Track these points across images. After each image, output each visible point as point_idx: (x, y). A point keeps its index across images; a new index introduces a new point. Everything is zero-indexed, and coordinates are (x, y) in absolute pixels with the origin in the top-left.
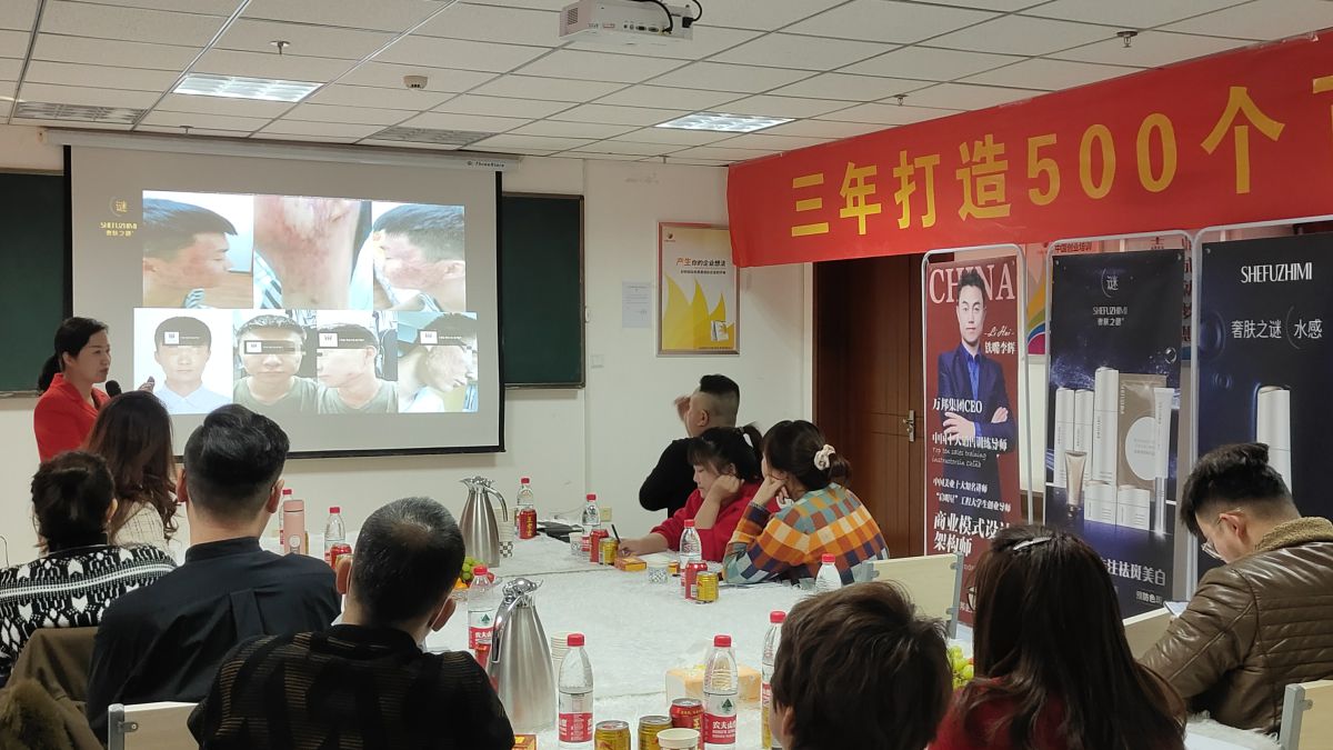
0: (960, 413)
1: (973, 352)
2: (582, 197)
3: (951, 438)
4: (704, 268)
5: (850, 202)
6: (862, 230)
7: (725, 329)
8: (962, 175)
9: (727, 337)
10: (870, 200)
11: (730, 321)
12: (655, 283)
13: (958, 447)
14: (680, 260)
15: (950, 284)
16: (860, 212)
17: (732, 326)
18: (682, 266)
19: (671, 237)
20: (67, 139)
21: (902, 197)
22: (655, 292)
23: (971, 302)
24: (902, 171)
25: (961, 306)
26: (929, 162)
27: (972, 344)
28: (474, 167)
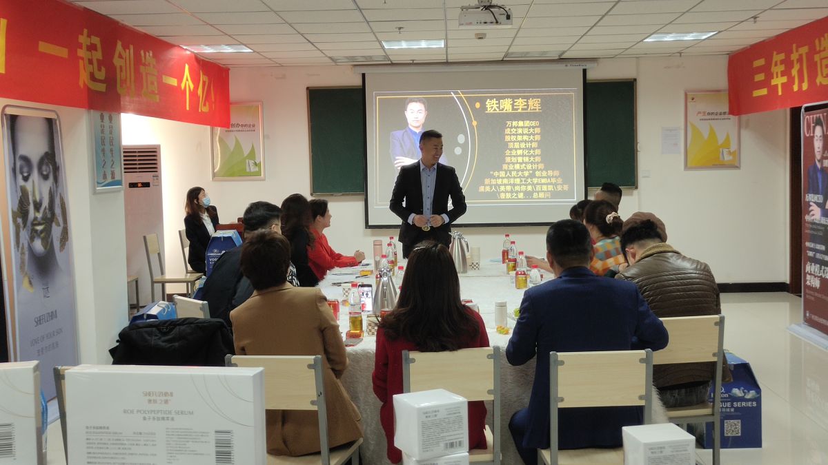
0: (815, 203)
1: (819, 165)
2: (635, 80)
3: (812, 218)
4: (716, 117)
5: (775, 76)
6: (780, 93)
7: (730, 153)
8: (817, 58)
9: (731, 158)
10: (783, 74)
11: (733, 147)
12: (683, 127)
13: (814, 224)
14: (699, 113)
15: (812, 125)
16: (779, 81)
17: (735, 151)
18: (701, 116)
19: (693, 99)
20: (364, 70)
21: (794, 72)
22: (682, 133)
23: (819, 136)
24: (794, 57)
25: (816, 138)
26: (804, 50)
27: (819, 161)
28: (569, 67)
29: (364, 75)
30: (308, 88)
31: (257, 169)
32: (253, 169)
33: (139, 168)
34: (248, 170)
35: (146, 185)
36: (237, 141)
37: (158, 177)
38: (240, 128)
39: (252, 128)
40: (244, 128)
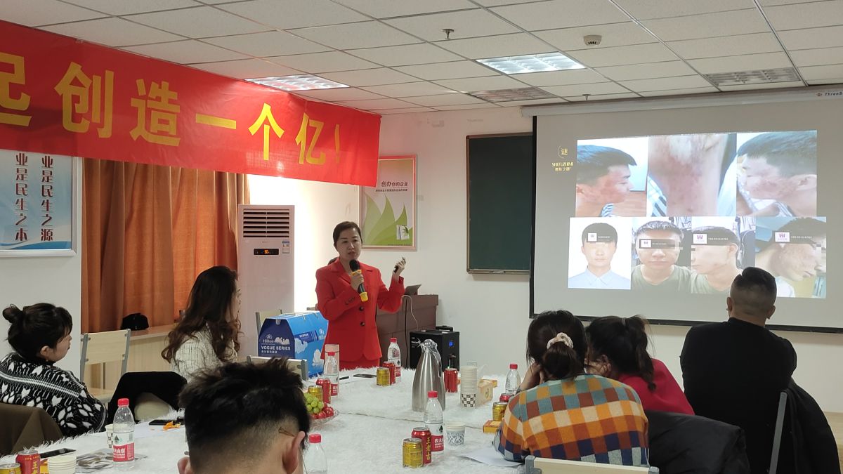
28: (824, 97)
29: (535, 118)
30: (468, 137)
31: (408, 237)
32: (404, 237)
33: (268, 232)
34: (398, 238)
35: (275, 252)
36: (388, 203)
37: (289, 244)
38: (391, 187)
39: (404, 187)
40: (396, 187)
